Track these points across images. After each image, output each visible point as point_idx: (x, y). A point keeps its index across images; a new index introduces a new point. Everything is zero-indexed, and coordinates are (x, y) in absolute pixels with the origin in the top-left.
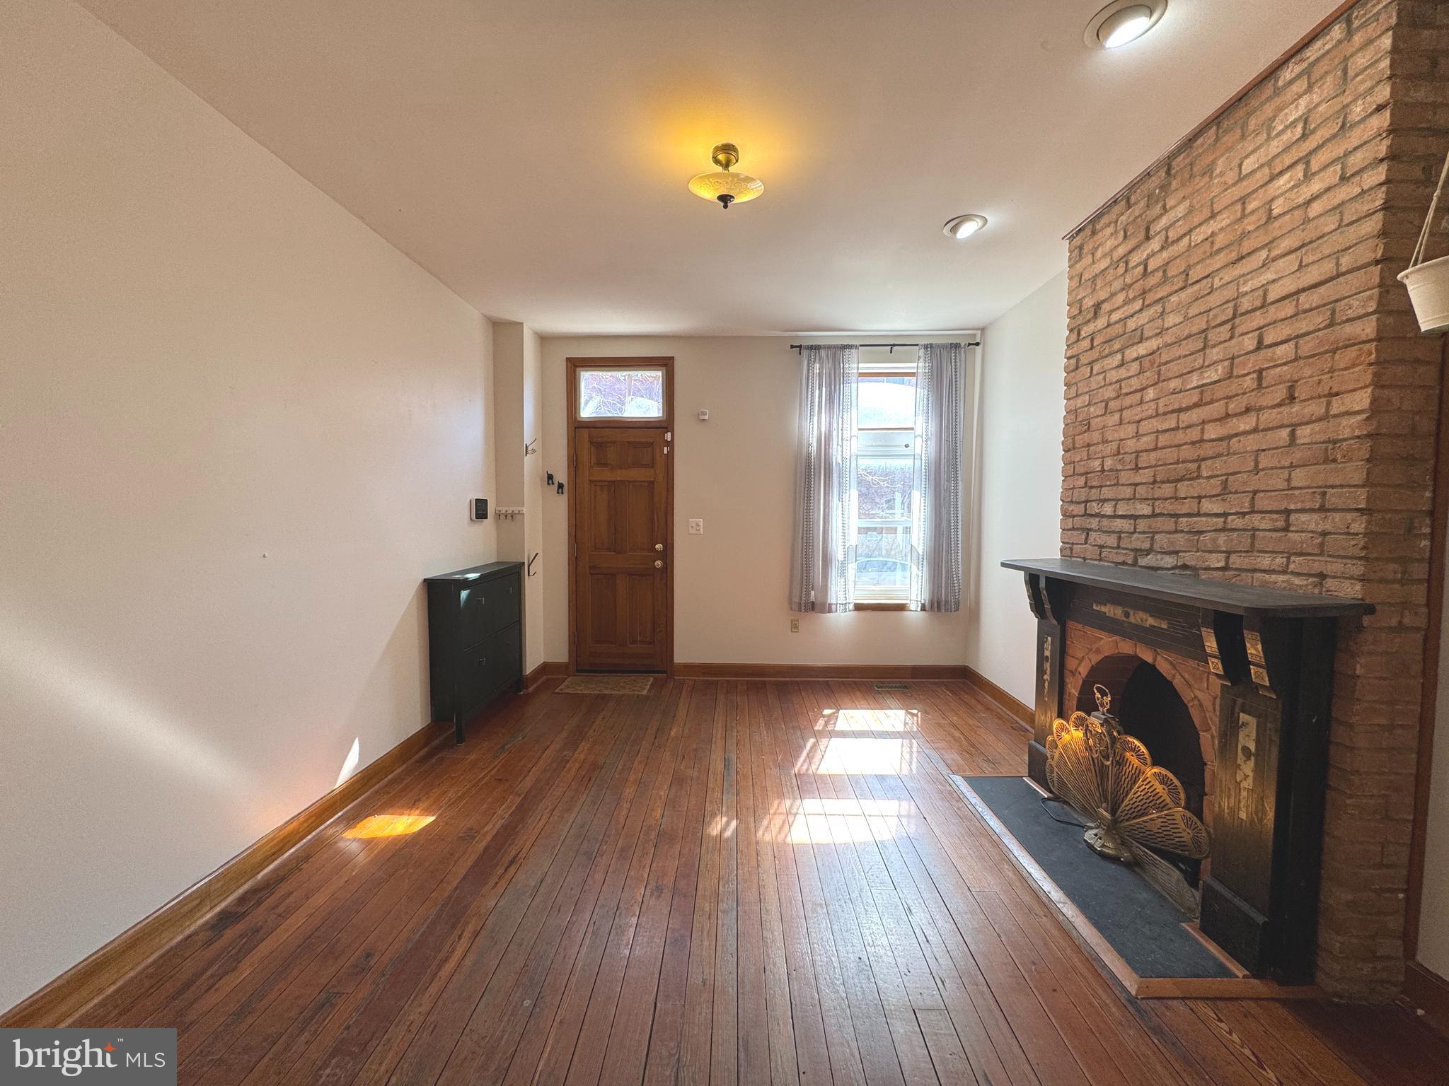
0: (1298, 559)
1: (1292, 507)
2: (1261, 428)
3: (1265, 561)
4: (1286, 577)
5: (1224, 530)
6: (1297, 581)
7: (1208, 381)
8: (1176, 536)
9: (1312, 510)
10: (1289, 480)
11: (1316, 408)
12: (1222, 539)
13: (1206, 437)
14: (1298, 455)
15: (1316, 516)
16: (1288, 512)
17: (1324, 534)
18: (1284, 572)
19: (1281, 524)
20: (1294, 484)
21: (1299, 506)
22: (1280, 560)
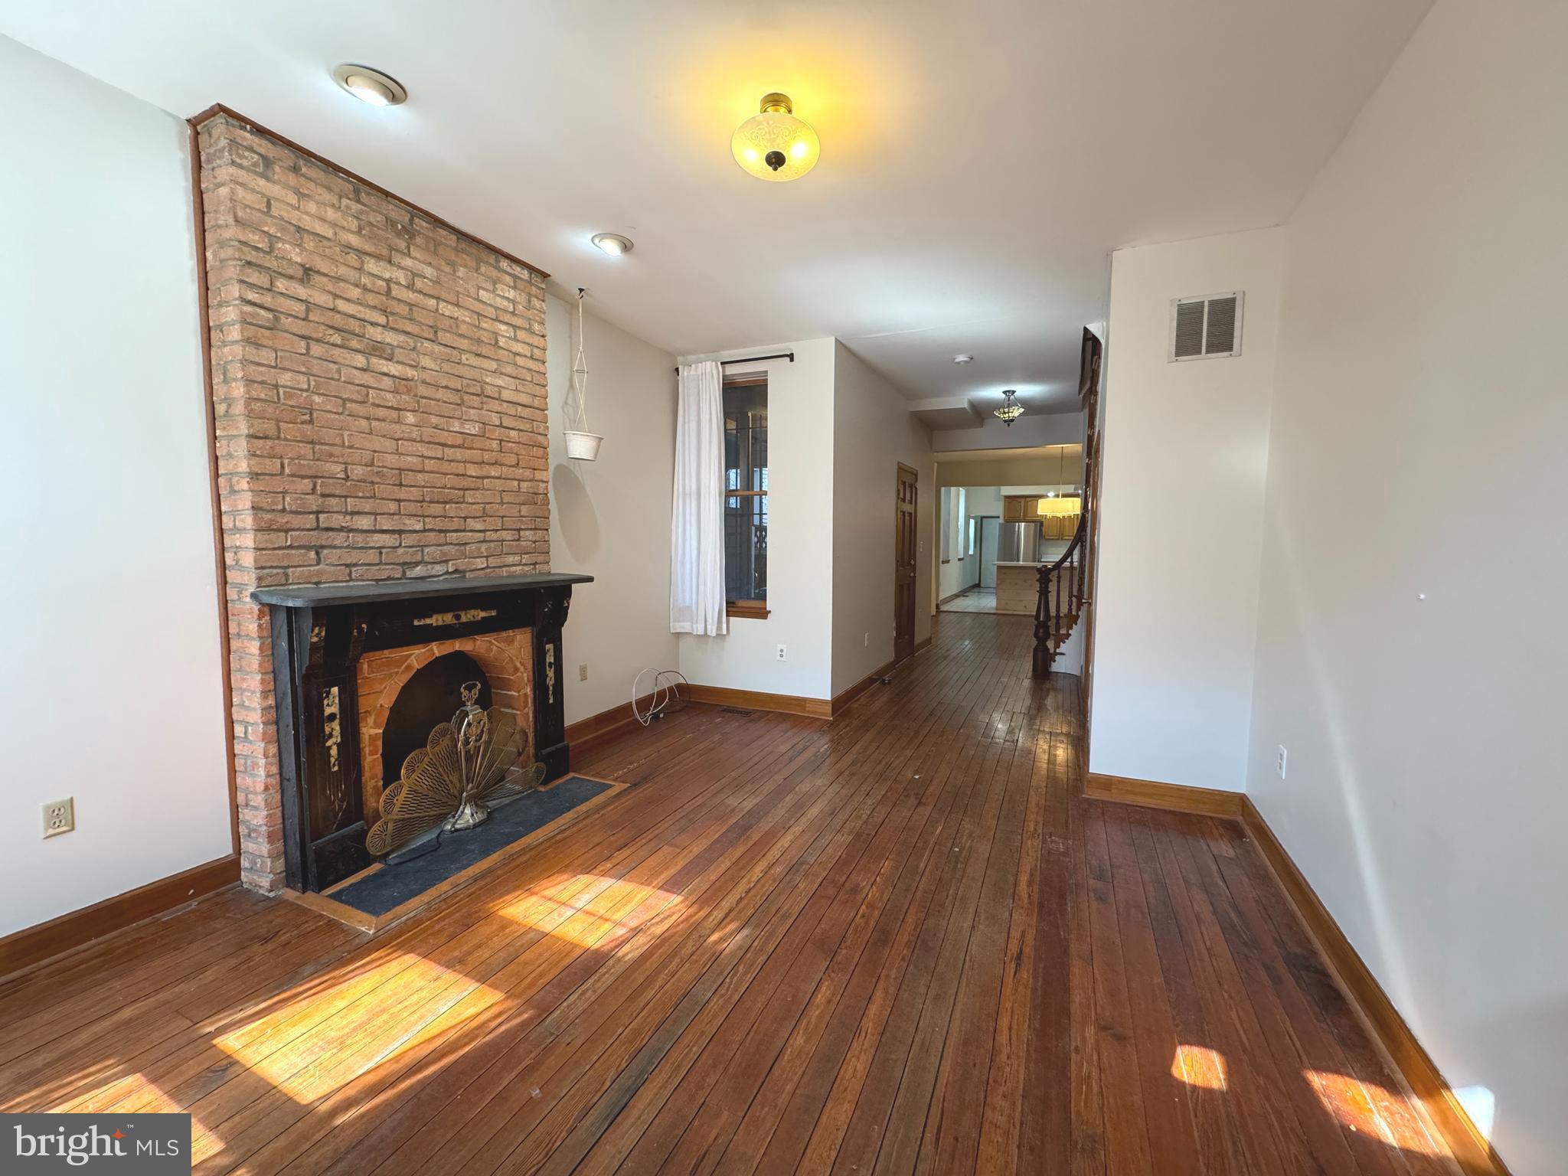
0: (526, 556)
1: (523, 527)
2: (503, 476)
3: (510, 559)
4: (520, 567)
5: (484, 541)
6: (526, 568)
7: (468, 432)
8: (445, 547)
9: (531, 529)
10: (520, 511)
11: (528, 473)
12: (484, 547)
13: (468, 474)
14: (522, 498)
15: (532, 532)
16: (519, 530)
17: (535, 542)
18: (519, 565)
19: (517, 537)
20: (522, 514)
21: (526, 527)
22: (517, 558)
